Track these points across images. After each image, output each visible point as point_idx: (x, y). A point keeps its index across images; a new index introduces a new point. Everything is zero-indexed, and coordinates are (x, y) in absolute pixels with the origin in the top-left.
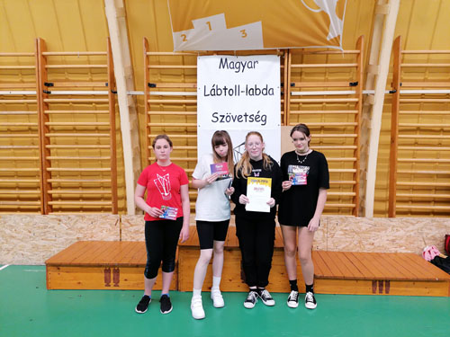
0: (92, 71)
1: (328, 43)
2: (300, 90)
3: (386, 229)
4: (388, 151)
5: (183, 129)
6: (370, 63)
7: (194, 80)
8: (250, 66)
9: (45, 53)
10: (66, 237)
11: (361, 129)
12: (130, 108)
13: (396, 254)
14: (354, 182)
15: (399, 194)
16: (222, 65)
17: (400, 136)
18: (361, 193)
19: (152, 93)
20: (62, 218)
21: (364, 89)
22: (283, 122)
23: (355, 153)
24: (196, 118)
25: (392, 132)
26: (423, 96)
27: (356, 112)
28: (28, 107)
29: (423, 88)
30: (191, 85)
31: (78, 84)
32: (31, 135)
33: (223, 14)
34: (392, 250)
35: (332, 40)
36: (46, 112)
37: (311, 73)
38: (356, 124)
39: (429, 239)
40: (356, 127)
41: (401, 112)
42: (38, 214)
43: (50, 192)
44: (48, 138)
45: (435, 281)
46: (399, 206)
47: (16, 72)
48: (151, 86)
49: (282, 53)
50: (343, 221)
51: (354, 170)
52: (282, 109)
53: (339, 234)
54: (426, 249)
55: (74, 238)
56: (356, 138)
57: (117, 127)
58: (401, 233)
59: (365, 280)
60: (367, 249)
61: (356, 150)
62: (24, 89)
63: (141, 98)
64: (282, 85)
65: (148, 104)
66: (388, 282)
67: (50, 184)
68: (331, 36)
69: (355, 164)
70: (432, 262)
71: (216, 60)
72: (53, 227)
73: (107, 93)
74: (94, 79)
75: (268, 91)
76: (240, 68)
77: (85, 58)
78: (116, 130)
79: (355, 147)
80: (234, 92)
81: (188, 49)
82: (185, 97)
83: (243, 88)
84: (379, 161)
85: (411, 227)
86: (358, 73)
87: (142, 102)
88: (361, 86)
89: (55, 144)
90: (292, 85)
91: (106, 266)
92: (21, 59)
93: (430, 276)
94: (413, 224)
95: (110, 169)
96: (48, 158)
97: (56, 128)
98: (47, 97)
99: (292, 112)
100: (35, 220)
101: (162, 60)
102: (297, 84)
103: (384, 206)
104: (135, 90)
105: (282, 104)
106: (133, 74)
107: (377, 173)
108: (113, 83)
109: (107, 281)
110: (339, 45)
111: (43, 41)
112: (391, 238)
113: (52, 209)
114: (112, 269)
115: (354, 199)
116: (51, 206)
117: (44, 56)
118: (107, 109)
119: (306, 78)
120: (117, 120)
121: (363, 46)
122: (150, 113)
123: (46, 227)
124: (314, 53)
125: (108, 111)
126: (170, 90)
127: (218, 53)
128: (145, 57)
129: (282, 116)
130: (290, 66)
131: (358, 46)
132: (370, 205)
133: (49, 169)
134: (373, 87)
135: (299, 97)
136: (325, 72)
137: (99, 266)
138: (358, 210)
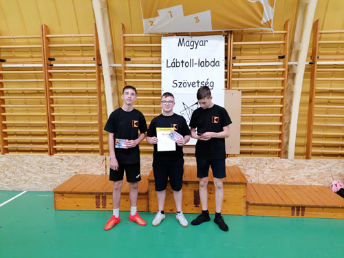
0: (83, 49)
1: (262, 26)
2: (240, 62)
3: (303, 168)
4: (307, 108)
5: (151, 92)
6: (295, 41)
7: (159, 55)
8: (201, 44)
9: (48, 36)
10: (67, 171)
11: (286, 92)
12: (111, 76)
13: (310, 186)
14: (280, 132)
15: (315, 141)
16: (180, 43)
17: (316, 97)
18: (285, 140)
19: (128, 65)
20: (63, 158)
21: (289, 61)
22: (226, 87)
23: (281, 110)
24: (161, 84)
25: (310, 94)
26: (335, 66)
27: (283, 79)
28: (36, 76)
29: (336, 60)
30: (157, 59)
31: (73, 59)
32: (39, 97)
33: (181, 6)
34: (308, 183)
35: (265, 23)
36: (50, 80)
37: (249, 48)
38: (282, 88)
39: (336, 175)
40: (283, 90)
41: (317, 79)
42: (46, 155)
43: (54, 139)
44: (52, 99)
45: (339, 208)
46: (314, 150)
47: (27, 50)
48: (127, 60)
49: (226, 34)
50: (271, 161)
51: (281, 124)
52: (226, 77)
53: (267, 171)
54: (334, 183)
55: (72, 172)
56: (282, 99)
57: (102, 90)
58: (315, 170)
59: (286, 206)
60: (289, 182)
61: (282, 108)
62: (33, 63)
63: (120, 69)
64: (226, 58)
65: (125, 73)
66: (303, 208)
67: (54, 133)
68: (264, 20)
69: (281, 119)
70: (338, 193)
71: (176, 39)
72: (57, 164)
73: (94, 65)
74: (84, 54)
75: (215, 63)
76: (194, 45)
77: (78, 39)
78: (101, 93)
79: (281, 106)
80: (189, 64)
81: (154, 32)
82: (152, 68)
83: (196, 61)
84: (299, 115)
85: (323, 167)
86: (285, 49)
87: (121, 72)
88: (287, 59)
89: (57, 103)
90: (234, 58)
91: (97, 193)
92: (31, 40)
93: (336, 204)
94: (324, 164)
95: (97, 122)
96: (53, 114)
97: (57, 91)
98: (51, 69)
99: (233, 79)
100: (45, 159)
101: (134, 40)
102: (238, 58)
103: (303, 150)
104: (115, 63)
105: (226, 73)
106: (113, 51)
107: (298, 124)
108: (99, 57)
109: (98, 204)
110: (270, 27)
111: (46, 26)
112: (307, 174)
113: (56, 151)
114: (101, 196)
115: (280, 145)
116: (55, 149)
117: (47, 38)
118: (94, 77)
119: (244, 52)
120: (102, 85)
121: (289, 28)
122: (126, 80)
123: (52, 164)
124: (251, 33)
125: (95, 80)
126: (141, 62)
127: (177, 34)
128: (122, 38)
129: (226, 82)
130: (233, 43)
131: (285, 27)
132: (292, 149)
133: (53, 122)
134: (297, 59)
135: (239, 67)
136: (260, 47)
137: (92, 193)
138: (282, 153)
